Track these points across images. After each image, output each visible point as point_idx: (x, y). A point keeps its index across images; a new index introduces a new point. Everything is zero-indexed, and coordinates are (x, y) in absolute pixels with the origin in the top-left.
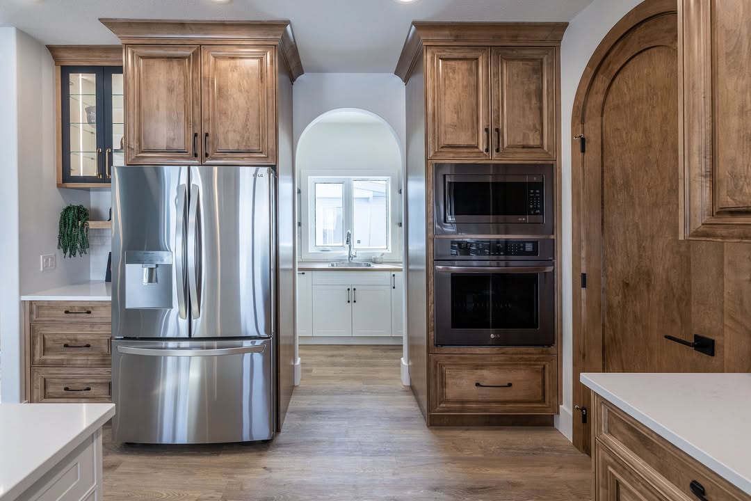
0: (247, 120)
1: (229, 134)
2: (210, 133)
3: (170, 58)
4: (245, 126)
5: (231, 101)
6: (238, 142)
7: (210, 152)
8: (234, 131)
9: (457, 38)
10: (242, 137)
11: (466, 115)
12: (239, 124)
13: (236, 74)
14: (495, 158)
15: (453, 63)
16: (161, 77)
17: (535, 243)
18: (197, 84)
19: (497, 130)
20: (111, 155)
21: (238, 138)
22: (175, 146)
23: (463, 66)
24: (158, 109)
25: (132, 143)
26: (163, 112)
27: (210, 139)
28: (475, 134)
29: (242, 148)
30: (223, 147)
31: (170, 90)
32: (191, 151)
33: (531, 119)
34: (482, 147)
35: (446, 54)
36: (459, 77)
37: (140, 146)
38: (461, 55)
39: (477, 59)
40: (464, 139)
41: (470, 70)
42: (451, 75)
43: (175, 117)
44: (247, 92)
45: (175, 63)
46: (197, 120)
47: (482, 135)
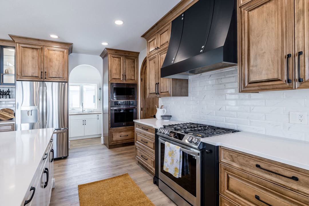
0: (59, 69)
1: (53, 73)
2: (47, 72)
3: (33, 48)
4: (58, 70)
5: (54, 63)
6: (56, 75)
7: (47, 77)
8: (55, 72)
9: (116, 53)
10: (57, 73)
11: (118, 71)
12: (56, 70)
13: (55, 56)
14: (125, 82)
15: (115, 58)
16: (30, 54)
17: (133, 102)
18: (42, 57)
19: (125, 75)
21: (56, 74)
22: (35, 75)
23: (117, 59)
24: (29, 64)
25: (18, 73)
26: (30, 64)
27: (46, 73)
28: (120, 76)
29: (57, 77)
30: (51, 76)
31: (33, 58)
32: (40, 77)
33: (132, 73)
34: (122, 79)
35: (113, 56)
36: (116, 62)
37: (22, 74)
38: (117, 57)
39: (121, 58)
40: (117, 77)
41: (119, 61)
42: (115, 61)
43: (34, 66)
44: (59, 61)
45: (35, 50)
46: (43, 68)
47: (122, 76)
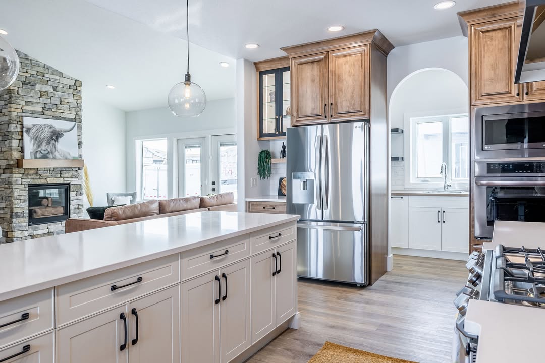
0: (353, 93)
1: (344, 104)
2: (333, 103)
3: (313, 62)
4: (352, 97)
5: (345, 83)
6: (348, 107)
7: (333, 114)
8: (346, 100)
9: (493, 15)
10: (350, 104)
11: (501, 70)
12: (349, 96)
13: (347, 66)
14: (525, 100)
15: (491, 34)
16: (308, 74)
18: (326, 75)
20: (282, 119)
21: (348, 104)
22: (315, 113)
23: (499, 34)
24: (307, 92)
25: (294, 113)
26: (309, 94)
27: (333, 107)
28: (509, 83)
29: (351, 111)
30: (340, 111)
31: (313, 81)
32: (323, 115)
34: (514, 93)
35: (486, 28)
36: (495, 43)
37: (298, 115)
38: (497, 27)
39: (510, 27)
40: (499, 89)
41: (505, 36)
42: (489, 43)
43: (315, 96)
44: (354, 75)
45: (315, 64)
46: (327, 97)
